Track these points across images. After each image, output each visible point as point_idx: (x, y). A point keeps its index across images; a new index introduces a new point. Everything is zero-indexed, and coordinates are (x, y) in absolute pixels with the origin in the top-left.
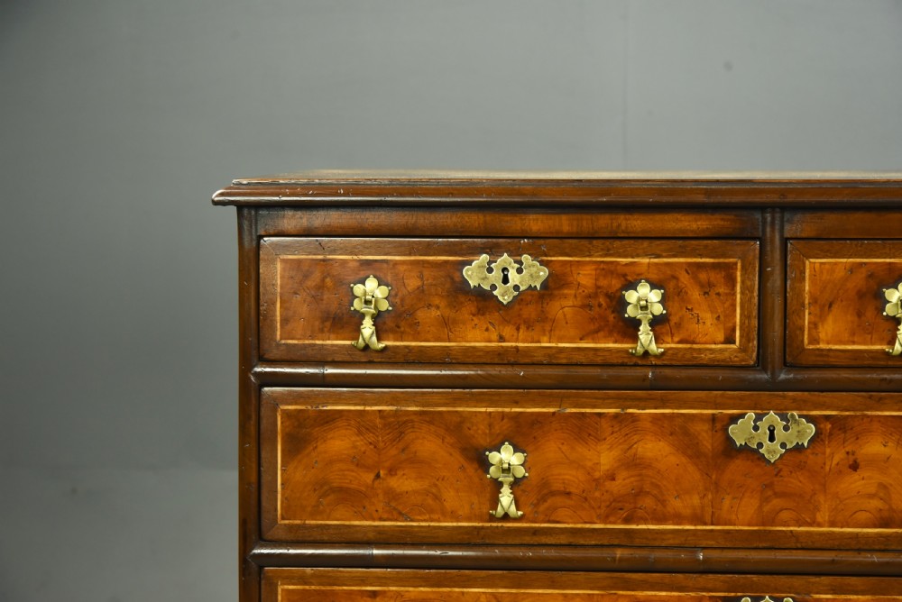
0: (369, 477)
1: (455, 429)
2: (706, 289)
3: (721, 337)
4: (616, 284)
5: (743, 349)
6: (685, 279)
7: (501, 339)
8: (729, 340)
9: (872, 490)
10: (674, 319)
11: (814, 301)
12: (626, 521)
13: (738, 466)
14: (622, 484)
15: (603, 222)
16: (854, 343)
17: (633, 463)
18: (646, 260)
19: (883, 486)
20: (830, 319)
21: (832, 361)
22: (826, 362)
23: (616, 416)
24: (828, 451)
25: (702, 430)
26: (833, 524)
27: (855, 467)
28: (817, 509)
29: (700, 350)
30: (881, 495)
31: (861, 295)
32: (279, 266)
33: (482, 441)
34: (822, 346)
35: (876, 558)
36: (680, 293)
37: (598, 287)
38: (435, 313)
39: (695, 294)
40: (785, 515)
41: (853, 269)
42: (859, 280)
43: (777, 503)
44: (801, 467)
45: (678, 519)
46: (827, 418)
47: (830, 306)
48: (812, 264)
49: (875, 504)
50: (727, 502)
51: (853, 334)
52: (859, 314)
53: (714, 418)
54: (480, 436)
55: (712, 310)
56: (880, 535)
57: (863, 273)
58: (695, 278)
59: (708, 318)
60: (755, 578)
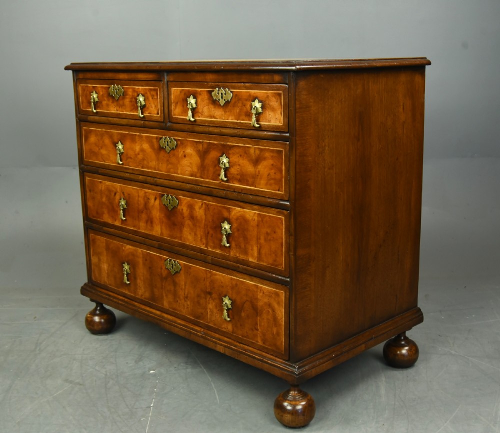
0: (97, 149)
1: (111, 136)
2: (153, 96)
3: (156, 113)
4: (136, 94)
5: (160, 116)
6: (148, 93)
7: (117, 111)
8: (158, 114)
9: (189, 164)
10: (147, 106)
11: (174, 101)
12: (142, 167)
13: (162, 153)
14: (140, 157)
15: (133, 76)
16: (182, 116)
17: (142, 150)
18: (141, 87)
19: (191, 163)
20: (177, 108)
21: (179, 121)
22: (177, 121)
23: (139, 136)
24: (179, 151)
25: (155, 141)
26: (181, 174)
27: (185, 156)
28: (178, 169)
29: (152, 116)
30: (191, 166)
31: (183, 100)
32: (80, 87)
33: (116, 140)
34: (176, 116)
35: (189, 186)
36: (148, 98)
37: (133, 95)
38: (105, 102)
39: (150, 98)
40: (172, 170)
41: (181, 91)
42: (182, 96)
43: (170, 166)
44: (174, 155)
45: (151, 168)
46: (179, 140)
47: (177, 103)
48: (173, 89)
49: (189, 169)
50: (160, 165)
51: (182, 113)
52: (183, 107)
53: (157, 138)
54: (115, 139)
55: (154, 104)
56: (191, 179)
57: (183, 93)
58: (150, 93)
59: (153, 106)
60: (167, 189)
